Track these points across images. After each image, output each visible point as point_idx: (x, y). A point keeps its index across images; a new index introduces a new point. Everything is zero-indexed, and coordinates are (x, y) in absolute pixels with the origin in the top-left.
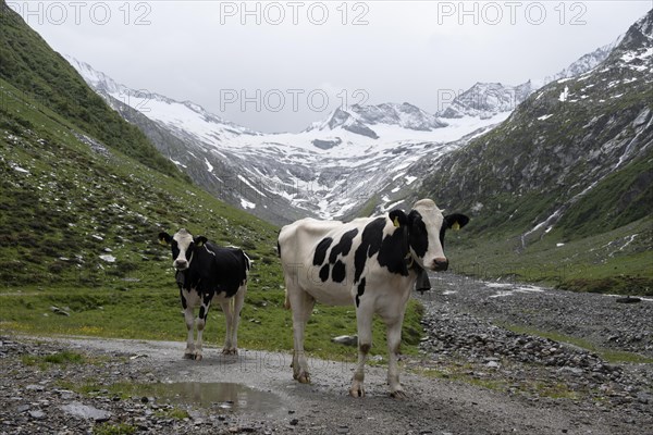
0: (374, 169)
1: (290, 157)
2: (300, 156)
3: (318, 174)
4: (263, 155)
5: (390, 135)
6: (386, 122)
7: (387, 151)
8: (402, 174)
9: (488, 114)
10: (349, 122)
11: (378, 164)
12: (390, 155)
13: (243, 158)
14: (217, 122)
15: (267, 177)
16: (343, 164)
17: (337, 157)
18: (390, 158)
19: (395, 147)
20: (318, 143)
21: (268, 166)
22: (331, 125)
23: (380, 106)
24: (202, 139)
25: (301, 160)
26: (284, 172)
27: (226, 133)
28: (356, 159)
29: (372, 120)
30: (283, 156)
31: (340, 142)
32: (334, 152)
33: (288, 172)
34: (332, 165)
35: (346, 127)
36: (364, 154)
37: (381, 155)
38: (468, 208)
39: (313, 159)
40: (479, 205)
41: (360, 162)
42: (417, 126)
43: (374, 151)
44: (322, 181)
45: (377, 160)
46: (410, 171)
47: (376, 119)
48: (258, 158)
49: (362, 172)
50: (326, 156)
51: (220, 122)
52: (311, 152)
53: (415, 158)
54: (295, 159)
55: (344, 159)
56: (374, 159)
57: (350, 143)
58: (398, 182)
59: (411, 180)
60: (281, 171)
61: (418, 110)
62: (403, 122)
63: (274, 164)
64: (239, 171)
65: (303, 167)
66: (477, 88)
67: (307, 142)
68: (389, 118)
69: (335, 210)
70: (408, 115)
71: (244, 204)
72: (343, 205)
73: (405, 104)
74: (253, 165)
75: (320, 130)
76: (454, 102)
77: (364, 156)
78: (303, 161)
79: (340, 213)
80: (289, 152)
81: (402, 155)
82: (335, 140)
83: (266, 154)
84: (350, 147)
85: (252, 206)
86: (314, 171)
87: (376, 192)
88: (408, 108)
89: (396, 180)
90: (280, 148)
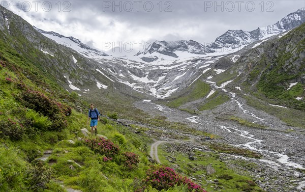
1: (129, 64)
2: (134, 64)
3: (148, 73)
7: (188, 61)
11: (185, 67)
13: (101, 63)
15: (116, 73)
16: (162, 68)
17: (157, 65)
18: (190, 65)
20: (144, 59)
21: (117, 68)
22: (150, 51)
25: (136, 66)
26: (126, 72)
27: (92, 53)
30: (126, 64)
31: (157, 58)
32: (154, 63)
33: (129, 72)
34: (156, 68)
37: (184, 63)
39: (143, 66)
41: (172, 67)
43: (179, 62)
44: (150, 77)
48: (110, 63)
49: (177, 71)
50: (150, 65)
51: (89, 49)
52: (141, 63)
54: (133, 66)
55: (162, 66)
56: (181, 65)
57: (162, 59)
58: (209, 73)
59: (219, 71)
60: (124, 71)
61: (198, 43)
62: (190, 50)
63: (120, 67)
64: (97, 67)
65: (138, 69)
66: (229, 33)
67: (138, 59)
68: (182, 48)
69: (163, 93)
70: (192, 46)
71: (99, 85)
72: (168, 90)
73: (190, 40)
74: (107, 67)
75: (145, 54)
76: (217, 40)
77: (174, 64)
78: (138, 67)
79: (167, 95)
80: (128, 62)
81: (199, 61)
82: (154, 57)
83: (115, 62)
84: (164, 61)
85: (105, 87)
86: (145, 72)
87: (192, 81)
88: (192, 43)
89: (206, 73)
90: (124, 60)
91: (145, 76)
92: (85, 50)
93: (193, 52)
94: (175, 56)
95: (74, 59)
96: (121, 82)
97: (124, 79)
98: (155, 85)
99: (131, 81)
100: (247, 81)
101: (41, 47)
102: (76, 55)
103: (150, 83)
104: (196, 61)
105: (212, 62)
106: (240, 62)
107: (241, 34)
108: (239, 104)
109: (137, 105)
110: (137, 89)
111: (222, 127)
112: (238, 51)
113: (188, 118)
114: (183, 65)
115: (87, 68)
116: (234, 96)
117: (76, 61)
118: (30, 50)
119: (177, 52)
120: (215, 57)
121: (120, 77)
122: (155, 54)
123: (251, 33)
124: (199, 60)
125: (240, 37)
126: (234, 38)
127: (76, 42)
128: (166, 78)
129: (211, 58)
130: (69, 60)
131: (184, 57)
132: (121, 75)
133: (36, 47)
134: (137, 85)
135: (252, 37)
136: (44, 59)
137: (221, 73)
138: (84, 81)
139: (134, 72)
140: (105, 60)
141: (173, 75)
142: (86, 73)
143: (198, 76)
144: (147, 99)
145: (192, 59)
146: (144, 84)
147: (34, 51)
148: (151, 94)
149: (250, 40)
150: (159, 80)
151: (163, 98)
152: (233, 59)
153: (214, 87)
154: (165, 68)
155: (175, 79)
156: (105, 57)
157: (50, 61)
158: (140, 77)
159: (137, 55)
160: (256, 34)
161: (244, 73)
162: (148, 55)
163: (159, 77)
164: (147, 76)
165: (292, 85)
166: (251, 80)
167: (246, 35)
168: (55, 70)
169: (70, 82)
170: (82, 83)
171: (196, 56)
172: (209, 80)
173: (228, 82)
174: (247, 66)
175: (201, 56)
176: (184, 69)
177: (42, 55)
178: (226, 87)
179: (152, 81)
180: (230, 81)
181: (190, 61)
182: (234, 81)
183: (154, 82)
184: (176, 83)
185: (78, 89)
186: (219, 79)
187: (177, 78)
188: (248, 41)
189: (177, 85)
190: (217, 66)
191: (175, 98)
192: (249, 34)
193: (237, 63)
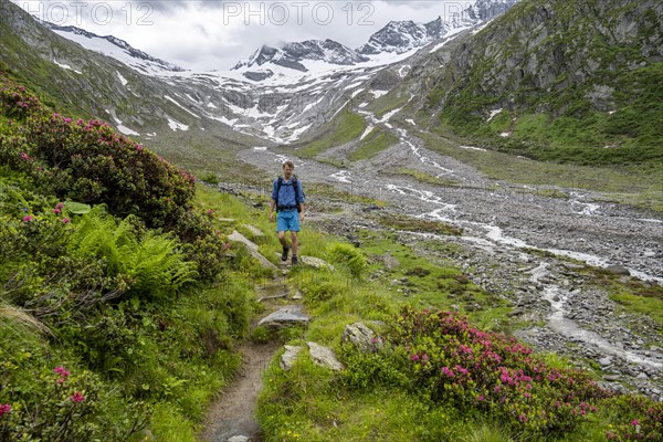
1: (224, 86)
2: (233, 86)
3: (257, 101)
4: (195, 83)
6: (312, 58)
7: (325, 78)
8: (362, 90)
9: (403, 49)
10: (277, 57)
11: (321, 88)
12: (329, 80)
13: (172, 83)
15: (200, 103)
16: (281, 90)
17: (273, 85)
18: (329, 83)
20: (249, 75)
21: (201, 93)
22: (259, 61)
25: (235, 89)
26: (218, 99)
27: (154, 66)
28: (293, 86)
29: (298, 56)
30: (216, 85)
31: (272, 73)
32: (267, 82)
33: (223, 99)
34: (269, 92)
35: (275, 62)
37: (319, 81)
39: (247, 88)
41: (299, 88)
42: (341, 60)
43: (309, 79)
44: (262, 107)
47: (301, 55)
48: (188, 85)
49: (306, 95)
50: (261, 86)
52: (244, 83)
54: (230, 88)
55: (281, 86)
56: (314, 84)
57: (281, 75)
58: (361, 97)
59: (378, 94)
60: (215, 97)
61: (340, 46)
62: (327, 58)
63: (207, 91)
64: (166, 92)
65: (239, 94)
66: (391, 26)
67: (238, 75)
68: (314, 54)
69: (287, 134)
70: (331, 51)
71: (173, 125)
72: (294, 128)
73: (328, 40)
74: (183, 91)
75: (249, 66)
76: (371, 39)
77: (302, 83)
78: (239, 90)
79: (293, 137)
80: (222, 82)
81: (344, 78)
82: (267, 72)
83: (198, 82)
84: (283, 78)
85: (184, 128)
86: (252, 98)
87: (335, 111)
88: (331, 44)
89: (357, 97)
90: (213, 79)
91: (252, 106)
92: (140, 61)
93: (333, 61)
94: (302, 68)
95: (121, 77)
96: (212, 118)
97: (215, 113)
98: (272, 122)
99: (230, 115)
100: (424, 109)
101: (54, 55)
102: (124, 70)
103: (262, 118)
104: (338, 76)
105: (365, 77)
106: (412, 76)
107: (411, 27)
108: (413, 148)
109: (244, 157)
110: (242, 129)
111: (390, 187)
112: (407, 59)
113: (333, 175)
114: (318, 85)
115: (148, 95)
116: (404, 135)
117: (124, 82)
118: (34, 62)
119: (305, 62)
120: (370, 69)
121: (209, 110)
122: (267, 66)
123: (427, 26)
124: (344, 74)
125: (410, 33)
126: (399, 36)
127: (121, 47)
128: (289, 109)
129: (362, 70)
130: (112, 80)
131: (318, 69)
132: (211, 105)
133: (43, 56)
134: (241, 122)
135: (429, 33)
136: (63, 78)
137: (382, 96)
138: (144, 119)
139: (233, 98)
140: (178, 78)
141: (301, 103)
142: (146, 102)
143: (342, 103)
144: (261, 146)
145: (332, 74)
146: (252, 120)
147: (40, 65)
148: (266, 138)
149: (425, 39)
150: (278, 113)
151: (287, 143)
152: (400, 71)
153: (371, 121)
154: (286, 91)
155: (305, 109)
156: (178, 74)
157: (74, 84)
158: (245, 108)
159: (236, 68)
160: (435, 27)
161: (419, 94)
162: (255, 68)
163: (278, 107)
164: (256, 105)
165: (494, 113)
166: (431, 107)
167: (420, 29)
168: (87, 100)
169: (118, 120)
170: (141, 122)
171: (338, 68)
172: (363, 109)
173: (394, 112)
174: (423, 83)
175: (347, 68)
176: (318, 92)
177: (57, 71)
178: (391, 121)
179: (266, 114)
180: (397, 110)
181: (329, 76)
182: (404, 110)
183: (270, 116)
184: (307, 116)
185: (135, 134)
186: (378, 108)
187: (309, 107)
188: (422, 41)
189: (309, 119)
190: (375, 84)
191: (307, 143)
192: (424, 27)
193: (407, 79)
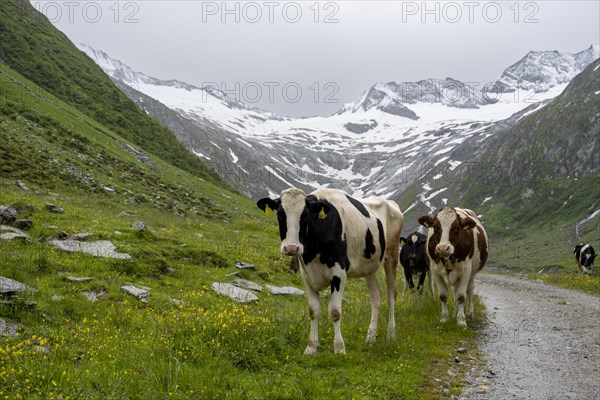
0: (414, 154)
1: (321, 143)
2: (333, 142)
3: (352, 161)
4: (291, 143)
5: (432, 115)
6: (426, 100)
7: (429, 133)
8: (446, 158)
9: (544, 86)
10: (385, 102)
11: (418, 148)
12: (432, 137)
13: (270, 146)
14: (240, 107)
15: (296, 166)
16: (380, 149)
17: (373, 141)
18: (431, 141)
19: (438, 128)
20: (351, 127)
21: (297, 155)
22: (365, 106)
23: (418, 83)
24: (225, 128)
25: (332, 147)
27: (251, 119)
28: (393, 144)
29: (410, 99)
30: (314, 143)
31: (375, 124)
32: (369, 136)
33: (319, 160)
34: (367, 151)
35: (382, 108)
36: (402, 138)
37: (421, 138)
38: (518, 195)
39: (346, 144)
40: (530, 192)
41: (399, 147)
42: (462, 102)
43: (413, 133)
44: (356, 170)
45: (417, 144)
46: (454, 155)
47: (415, 97)
48: (285, 145)
49: (400, 157)
50: (360, 141)
51: (243, 108)
52: (343, 137)
53: (459, 141)
54: (327, 145)
55: (380, 144)
56: (414, 142)
57: (386, 125)
60: (312, 161)
61: (462, 85)
63: (303, 153)
64: (266, 161)
65: (336, 153)
66: (531, 57)
67: (339, 128)
68: (430, 96)
70: (452, 92)
73: (448, 79)
74: (280, 154)
75: (353, 112)
76: (504, 74)
78: (335, 148)
80: (319, 138)
81: (445, 137)
82: (370, 123)
83: (295, 141)
84: (387, 131)
86: (348, 158)
88: (452, 84)
90: (310, 134)
91: (347, 167)
93: (453, 104)
94: (412, 116)
95: (233, 155)
96: (305, 183)
97: (312, 178)
98: (363, 185)
99: (322, 179)
103: (355, 181)
107: (556, 58)
117: (236, 159)
119: (416, 107)
121: (302, 174)
122: (372, 114)
123: (576, 56)
125: (553, 66)
126: (540, 70)
127: (219, 98)
128: (381, 172)
131: (427, 120)
132: (305, 168)
135: (578, 65)
139: (329, 158)
141: (395, 165)
146: (343, 183)
149: (572, 73)
150: (371, 175)
154: (384, 150)
155: (396, 174)
158: (339, 169)
159: (339, 113)
163: (372, 169)
164: (351, 166)
167: (566, 61)
178: (432, 199)
179: (359, 176)
180: (444, 189)
181: (433, 132)
183: (363, 178)
189: (395, 185)
192: (572, 58)
